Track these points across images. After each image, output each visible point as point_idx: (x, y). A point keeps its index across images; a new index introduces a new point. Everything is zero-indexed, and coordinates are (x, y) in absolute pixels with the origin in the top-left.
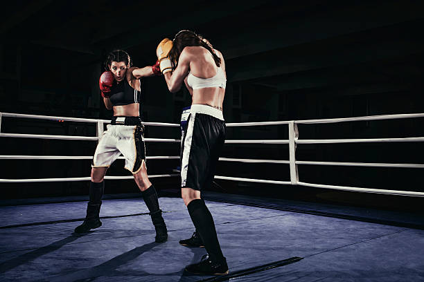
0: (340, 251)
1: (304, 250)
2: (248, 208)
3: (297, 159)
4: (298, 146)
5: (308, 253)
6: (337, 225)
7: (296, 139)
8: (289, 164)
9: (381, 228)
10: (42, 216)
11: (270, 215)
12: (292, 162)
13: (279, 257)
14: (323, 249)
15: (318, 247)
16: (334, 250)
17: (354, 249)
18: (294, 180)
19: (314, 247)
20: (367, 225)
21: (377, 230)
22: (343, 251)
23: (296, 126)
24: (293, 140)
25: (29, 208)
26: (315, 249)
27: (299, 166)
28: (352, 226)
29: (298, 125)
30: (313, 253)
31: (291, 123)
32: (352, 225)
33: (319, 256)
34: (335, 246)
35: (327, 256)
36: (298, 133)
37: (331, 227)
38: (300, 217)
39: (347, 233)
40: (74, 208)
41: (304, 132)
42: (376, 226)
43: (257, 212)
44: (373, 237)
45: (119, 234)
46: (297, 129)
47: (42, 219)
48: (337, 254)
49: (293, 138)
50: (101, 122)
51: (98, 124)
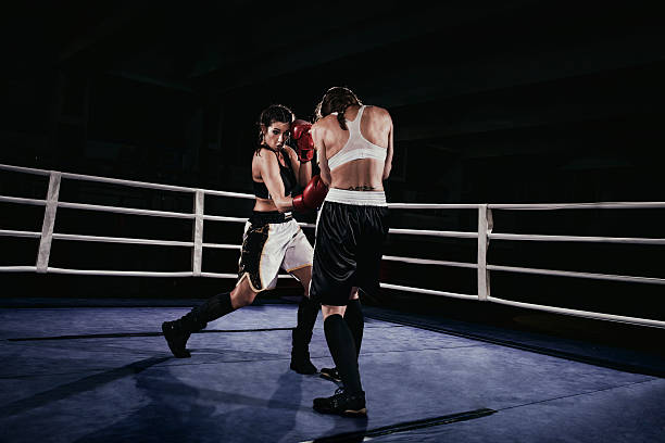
0: (551, 405)
1: (499, 400)
2: (422, 333)
3: (489, 262)
4: (492, 243)
5: (505, 404)
6: (550, 366)
7: (489, 232)
8: (476, 269)
9: (614, 375)
10: (111, 325)
11: (453, 345)
12: (482, 266)
13: (462, 407)
14: (526, 401)
15: (519, 396)
16: (543, 402)
17: (573, 404)
18: (483, 294)
19: (513, 395)
20: (593, 369)
21: (610, 378)
22: (556, 404)
23: (490, 212)
24: (484, 233)
25: (91, 312)
26: (515, 399)
27: (491, 273)
28: (572, 370)
29: (493, 210)
30: (512, 404)
31: (482, 208)
32: (572, 368)
33: (521, 409)
34: (545, 397)
35: (532, 411)
36: (492, 223)
37: (540, 369)
38: (496, 352)
39: (562, 378)
40: (156, 317)
41: (500, 221)
42: (607, 371)
43: (435, 339)
44: (601, 387)
45: (231, 357)
46: (490, 217)
47: (110, 330)
48: (547, 408)
49: (485, 230)
50: (200, 193)
51: (197, 196)
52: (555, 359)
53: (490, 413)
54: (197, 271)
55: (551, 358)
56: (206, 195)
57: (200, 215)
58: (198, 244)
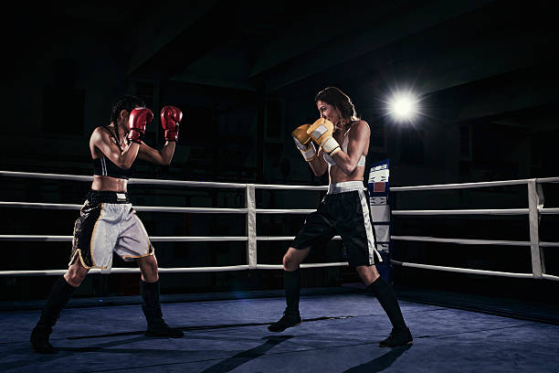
23: (540, 186)
40: (213, 310)
46: (541, 192)
50: (250, 187)
51: (248, 190)
54: (253, 263)
56: (257, 190)
57: (251, 209)
58: (252, 238)
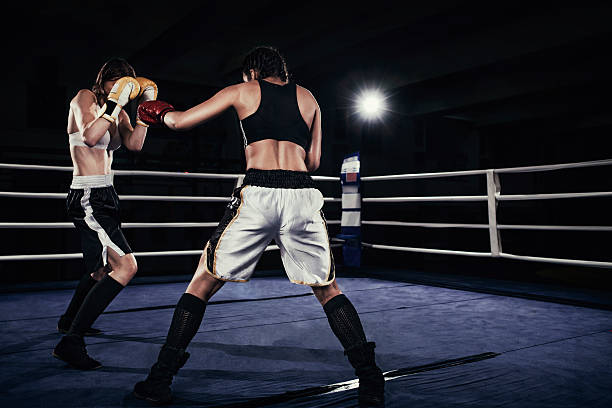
0: (553, 346)
1: (502, 344)
2: (432, 290)
3: (499, 221)
4: (500, 204)
5: (509, 348)
6: (554, 312)
7: (498, 195)
8: (488, 229)
12: (493, 225)
13: (467, 351)
14: (528, 344)
15: (523, 340)
16: (545, 344)
17: (574, 345)
18: (495, 251)
19: (516, 340)
20: (597, 313)
22: (558, 345)
24: (493, 195)
26: (518, 342)
27: (501, 232)
29: (500, 174)
30: (515, 347)
31: (490, 172)
32: (576, 314)
33: (522, 352)
36: (499, 186)
39: (567, 323)
41: (507, 184)
43: (444, 294)
44: (605, 329)
49: (493, 193)
52: (561, 306)
53: (492, 355)
55: (557, 305)
